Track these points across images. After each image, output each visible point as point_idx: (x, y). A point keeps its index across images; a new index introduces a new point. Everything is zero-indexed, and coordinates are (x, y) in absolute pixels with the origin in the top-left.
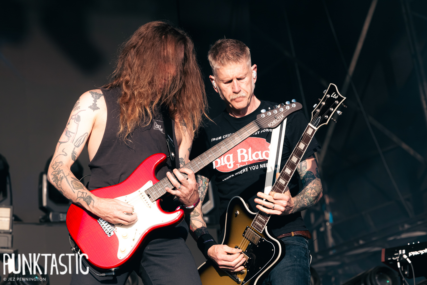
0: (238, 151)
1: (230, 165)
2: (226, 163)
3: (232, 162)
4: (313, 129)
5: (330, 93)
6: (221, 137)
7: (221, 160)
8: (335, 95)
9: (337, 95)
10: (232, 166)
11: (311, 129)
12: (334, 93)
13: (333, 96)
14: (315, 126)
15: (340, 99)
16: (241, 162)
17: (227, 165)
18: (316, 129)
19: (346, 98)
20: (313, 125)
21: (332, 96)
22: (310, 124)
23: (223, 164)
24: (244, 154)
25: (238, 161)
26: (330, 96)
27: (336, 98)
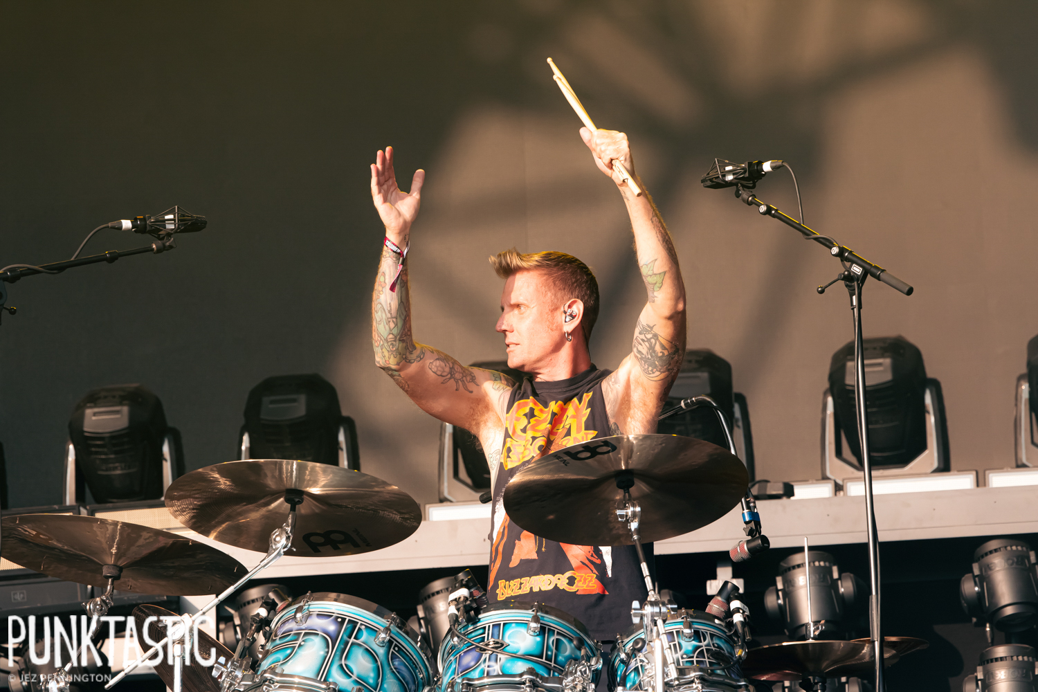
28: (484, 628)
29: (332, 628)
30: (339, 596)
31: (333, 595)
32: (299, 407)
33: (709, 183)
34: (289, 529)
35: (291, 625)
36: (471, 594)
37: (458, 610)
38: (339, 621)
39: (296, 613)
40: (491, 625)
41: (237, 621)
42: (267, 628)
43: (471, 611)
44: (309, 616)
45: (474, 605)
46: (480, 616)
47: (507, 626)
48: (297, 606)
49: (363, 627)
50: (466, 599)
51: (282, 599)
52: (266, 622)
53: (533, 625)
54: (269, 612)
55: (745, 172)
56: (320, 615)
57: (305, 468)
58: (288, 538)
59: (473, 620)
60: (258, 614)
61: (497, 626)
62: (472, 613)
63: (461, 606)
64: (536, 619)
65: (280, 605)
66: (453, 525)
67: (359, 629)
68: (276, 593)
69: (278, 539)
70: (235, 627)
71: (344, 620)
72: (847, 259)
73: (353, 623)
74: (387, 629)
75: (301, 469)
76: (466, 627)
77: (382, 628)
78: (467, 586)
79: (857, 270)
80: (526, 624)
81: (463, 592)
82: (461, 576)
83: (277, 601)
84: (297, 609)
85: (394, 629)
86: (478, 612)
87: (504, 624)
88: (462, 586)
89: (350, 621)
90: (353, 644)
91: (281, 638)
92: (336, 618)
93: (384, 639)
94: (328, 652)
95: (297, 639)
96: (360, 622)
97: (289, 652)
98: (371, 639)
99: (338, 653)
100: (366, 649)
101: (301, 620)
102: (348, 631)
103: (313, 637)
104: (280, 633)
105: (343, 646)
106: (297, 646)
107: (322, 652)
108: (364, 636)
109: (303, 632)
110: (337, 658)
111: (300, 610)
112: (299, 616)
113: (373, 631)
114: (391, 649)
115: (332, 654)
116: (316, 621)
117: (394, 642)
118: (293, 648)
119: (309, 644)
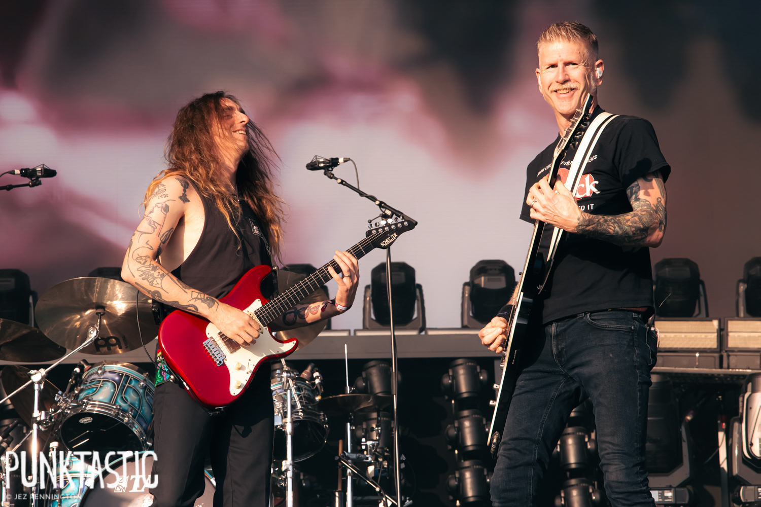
29: (117, 378)
33: (310, 167)
35: (95, 376)
38: (121, 375)
39: (98, 370)
42: (81, 378)
44: (104, 372)
48: (99, 367)
49: (132, 379)
51: (87, 364)
52: (80, 375)
54: (81, 370)
55: (329, 163)
56: (111, 372)
58: (97, 332)
60: (76, 371)
65: (86, 367)
67: (131, 380)
69: (92, 332)
71: (123, 375)
72: (383, 207)
73: (127, 376)
74: (145, 380)
77: (142, 380)
79: (388, 212)
83: (85, 365)
84: (99, 368)
85: (147, 380)
90: (128, 387)
91: (89, 383)
92: (119, 373)
93: (143, 385)
94: (115, 390)
95: (99, 383)
96: (131, 376)
97: (95, 389)
98: (137, 385)
99: (120, 391)
100: (134, 390)
101: (101, 374)
102: (125, 380)
103: (107, 383)
104: (89, 380)
105: (122, 388)
106: (101, 387)
107: (112, 390)
108: (133, 383)
109: (102, 380)
110: (120, 393)
111: (100, 369)
112: (100, 372)
113: (138, 381)
114: (146, 391)
115: (117, 391)
116: (108, 375)
117: (148, 387)
118: (98, 387)
119: (105, 386)
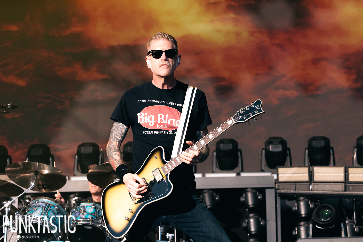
0: (158, 115)
1: (151, 124)
2: (149, 121)
3: (153, 122)
4: (233, 121)
5: (255, 104)
6: (146, 101)
7: (145, 118)
8: (258, 107)
9: (259, 108)
10: (153, 125)
11: (232, 121)
12: (258, 106)
13: (257, 107)
14: (235, 120)
15: (260, 111)
16: (160, 123)
17: (149, 123)
18: (234, 122)
19: (263, 111)
20: (234, 119)
21: (255, 107)
22: (232, 118)
23: (146, 122)
24: (162, 118)
25: (158, 122)
26: (255, 106)
27: (257, 109)
28: (81, 207)
29: (44, 205)
30: (46, 198)
31: (45, 197)
32: (40, 152)
34: (35, 181)
35: (34, 204)
36: (78, 199)
37: (75, 202)
38: (46, 204)
39: (36, 201)
40: (83, 206)
41: (23, 203)
42: (29, 205)
43: (78, 203)
44: (39, 202)
45: (79, 201)
46: (81, 204)
47: (87, 207)
49: (52, 205)
50: (77, 200)
51: (32, 198)
52: (28, 203)
53: (93, 206)
54: (29, 201)
56: (42, 202)
57: (41, 165)
58: (34, 183)
59: (79, 205)
60: (27, 201)
61: (84, 206)
62: (79, 203)
63: (76, 202)
64: (94, 205)
65: (32, 199)
66: (76, 181)
67: (51, 206)
68: (31, 196)
69: (32, 183)
70: (22, 204)
71: (47, 203)
74: (58, 206)
75: (39, 165)
76: (77, 206)
77: (56, 206)
78: (77, 196)
80: (91, 206)
81: (76, 198)
82: (76, 194)
83: (31, 198)
85: (59, 206)
86: (80, 203)
87: (86, 206)
88: (76, 196)
89: (49, 204)
90: (49, 209)
91: (32, 207)
92: (45, 203)
93: (57, 208)
94: (43, 211)
95: (36, 208)
96: (51, 204)
97: (33, 211)
98: (54, 208)
99: (46, 212)
100: (52, 211)
101: (37, 203)
102: (48, 206)
103: (40, 207)
104: (32, 206)
105: (47, 210)
106: (36, 209)
107: (42, 211)
108: (52, 208)
109: (37, 206)
110: (45, 213)
111: (37, 201)
112: (36, 202)
113: (54, 206)
114: (59, 211)
115: (44, 211)
116: (40, 204)
117: (59, 209)
118: (35, 210)
119: (39, 209)
